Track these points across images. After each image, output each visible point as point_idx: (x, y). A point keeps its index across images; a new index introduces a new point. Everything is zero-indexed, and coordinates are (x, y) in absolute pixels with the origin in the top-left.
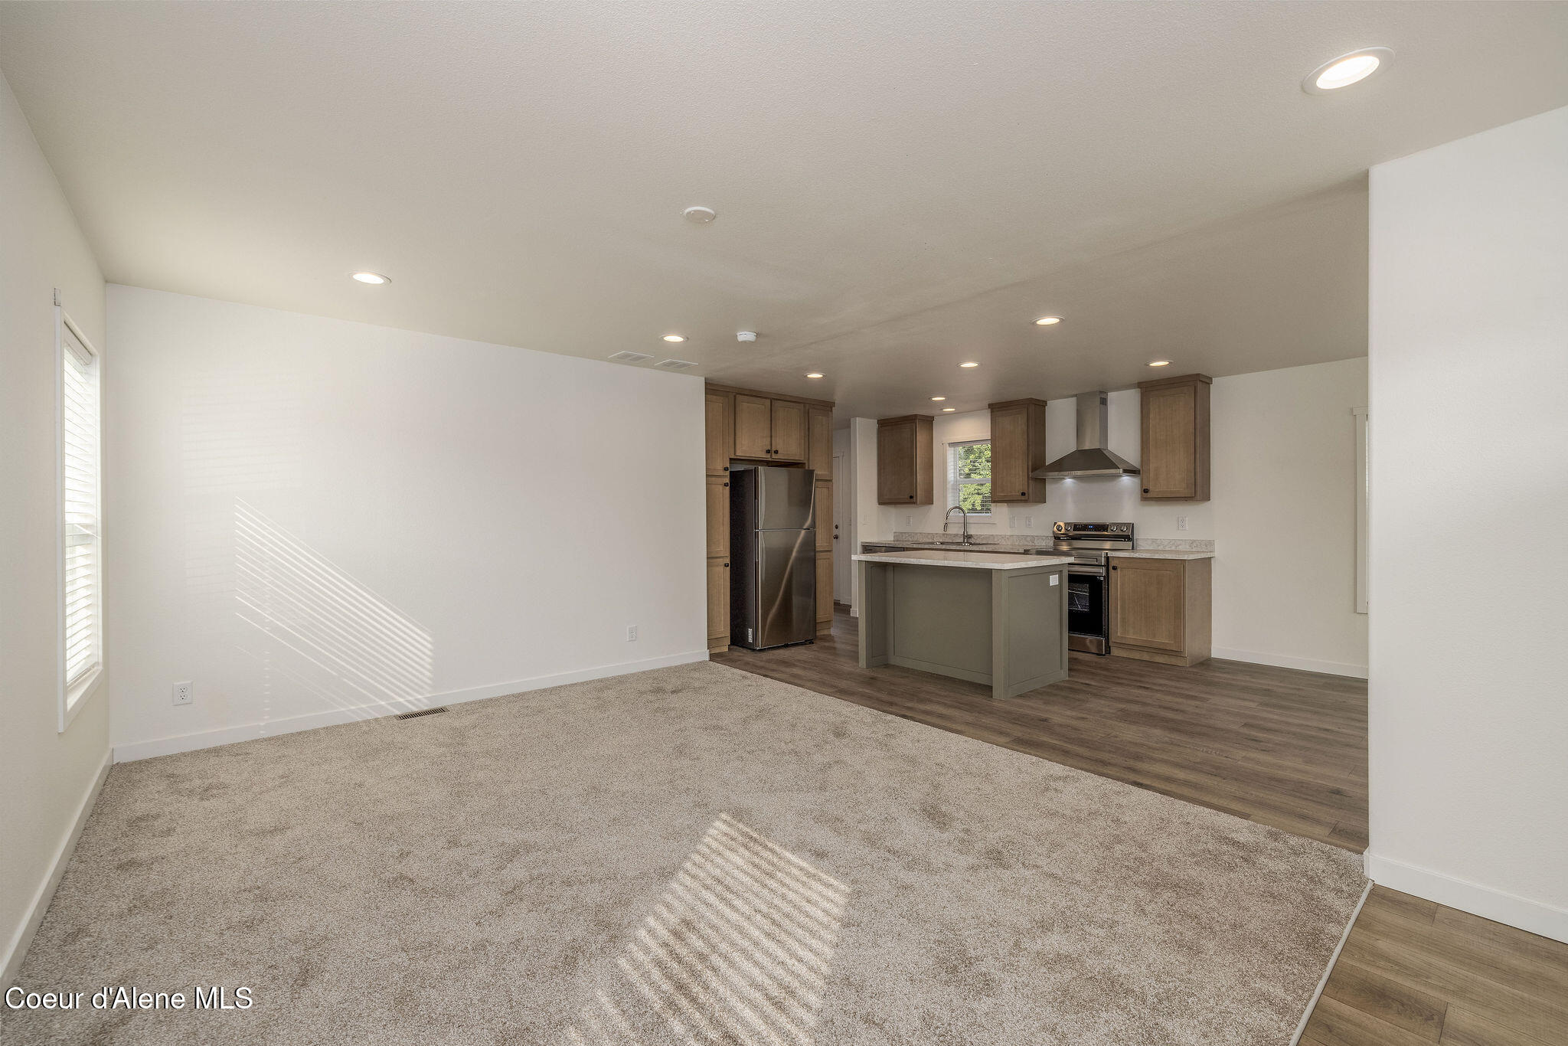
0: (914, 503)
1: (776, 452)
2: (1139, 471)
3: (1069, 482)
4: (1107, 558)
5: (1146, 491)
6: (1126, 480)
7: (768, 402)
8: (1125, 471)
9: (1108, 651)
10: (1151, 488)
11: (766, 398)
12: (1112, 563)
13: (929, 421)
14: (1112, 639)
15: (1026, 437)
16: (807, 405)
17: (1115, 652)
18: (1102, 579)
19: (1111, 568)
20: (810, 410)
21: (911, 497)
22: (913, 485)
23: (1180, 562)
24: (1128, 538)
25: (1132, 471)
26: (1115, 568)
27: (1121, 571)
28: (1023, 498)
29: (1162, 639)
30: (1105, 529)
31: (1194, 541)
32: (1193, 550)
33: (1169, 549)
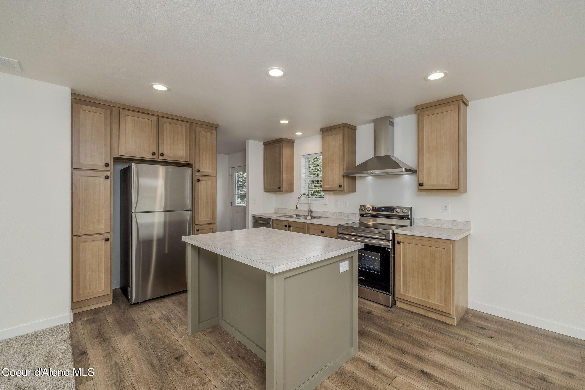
0: (281, 191)
1: (162, 155)
2: (416, 171)
3: (370, 178)
4: (394, 234)
5: (421, 185)
6: (407, 177)
7: (154, 118)
8: (407, 170)
9: (394, 303)
10: (425, 183)
11: (154, 115)
12: (397, 239)
13: (291, 143)
14: (397, 295)
15: (342, 148)
16: (194, 125)
17: (398, 304)
18: (390, 250)
19: (396, 242)
20: (196, 127)
21: (279, 188)
22: (280, 181)
23: (449, 242)
24: (408, 218)
25: (411, 171)
26: (399, 243)
27: (404, 245)
28: (340, 189)
29: (435, 301)
30: (393, 211)
31: (454, 222)
32: (454, 228)
33: (436, 226)
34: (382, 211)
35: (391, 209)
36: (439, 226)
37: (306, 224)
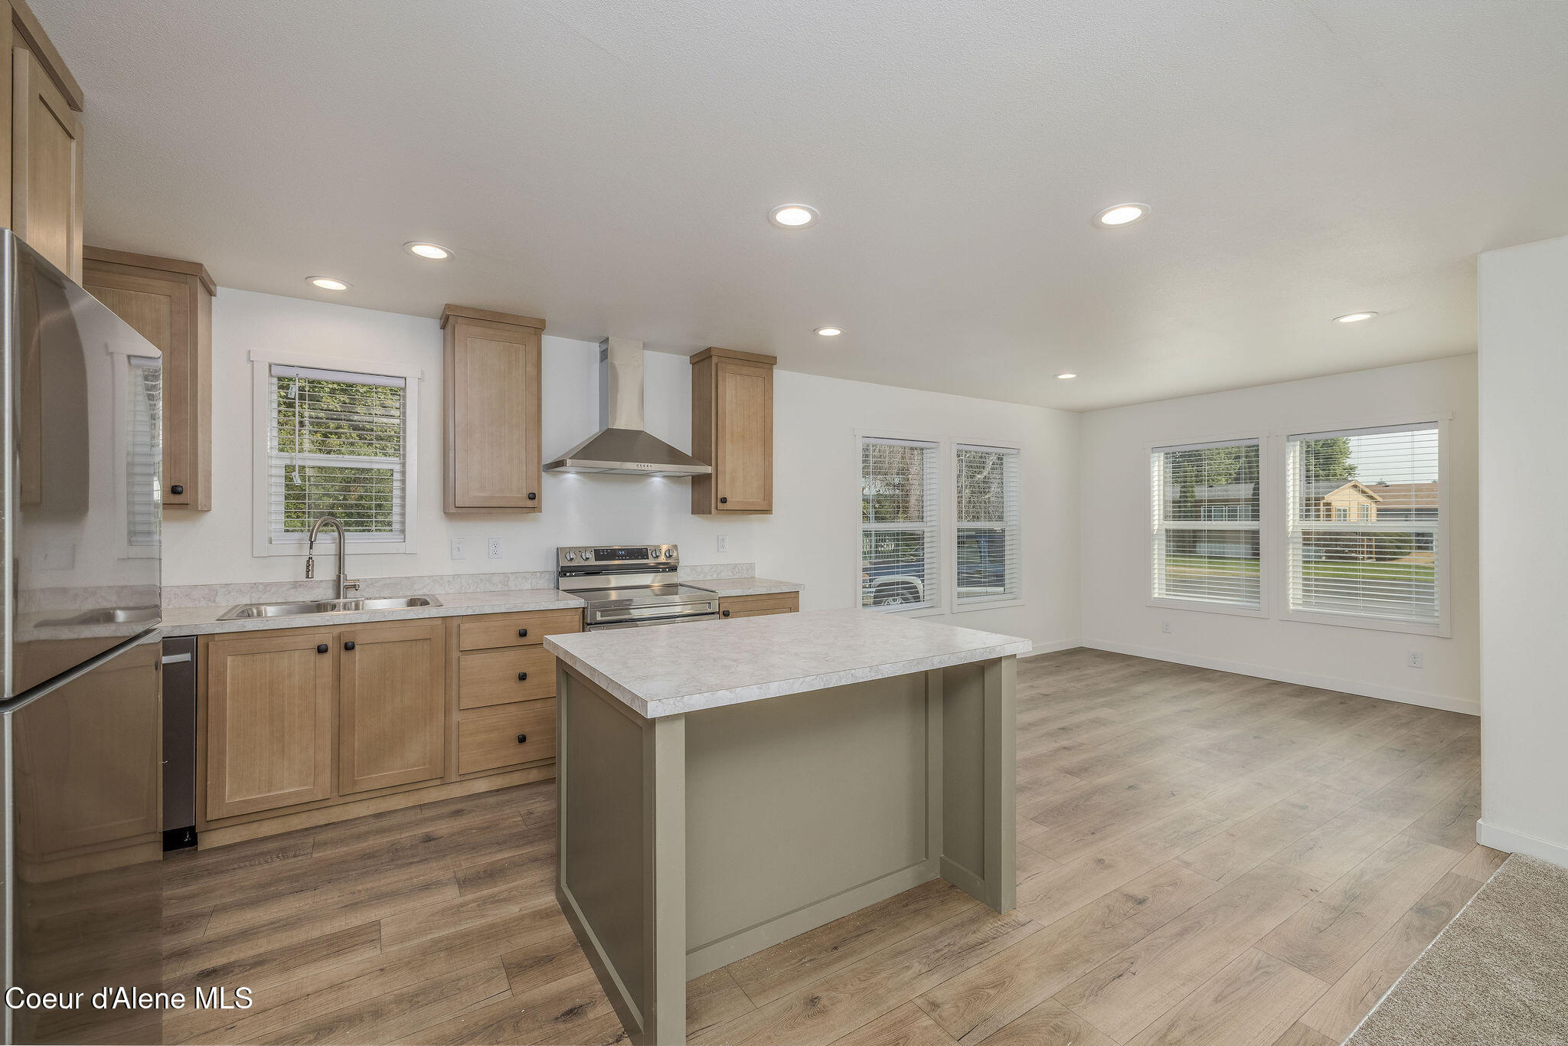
4: (719, 599)
5: (724, 501)
10: (728, 496)
12: (723, 607)
19: (721, 615)
21: (176, 491)
24: (675, 567)
26: (726, 614)
28: (530, 503)
30: (645, 555)
31: (736, 566)
32: (735, 577)
33: (710, 578)
34: (621, 557)
35: (641, 553)
36: (715, 576)
37: (439, 622)
